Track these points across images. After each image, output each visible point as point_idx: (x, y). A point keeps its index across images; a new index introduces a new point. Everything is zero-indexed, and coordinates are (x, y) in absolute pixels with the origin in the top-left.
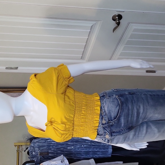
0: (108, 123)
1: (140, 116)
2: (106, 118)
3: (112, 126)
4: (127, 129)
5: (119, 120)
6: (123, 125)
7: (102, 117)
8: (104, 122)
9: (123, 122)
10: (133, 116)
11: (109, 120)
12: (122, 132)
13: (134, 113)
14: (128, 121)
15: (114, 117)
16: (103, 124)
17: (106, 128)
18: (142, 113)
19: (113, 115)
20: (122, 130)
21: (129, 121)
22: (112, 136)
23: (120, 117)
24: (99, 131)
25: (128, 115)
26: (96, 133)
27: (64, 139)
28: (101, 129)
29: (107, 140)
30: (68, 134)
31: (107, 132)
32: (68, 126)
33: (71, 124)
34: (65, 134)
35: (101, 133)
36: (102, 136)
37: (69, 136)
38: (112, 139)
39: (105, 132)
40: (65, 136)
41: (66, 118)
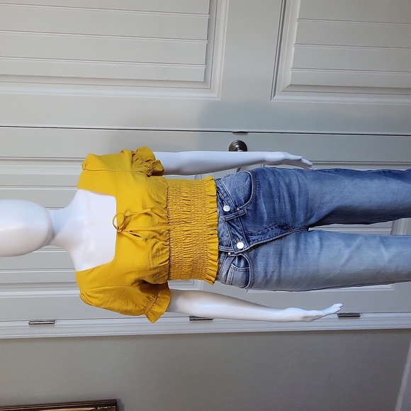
0: (235, 211)
1: (297, 203)
2: (229, 202)
3: (244, 217)
4: (276, 228)
5: (255, 205)
6: (265, 216)
7: (222, 201)
8: (227, 209)
9: (265, 211)
10: (282, 200)
11: (236, 206)
12: (269, 234)
13: (281, 195)
14: (274, 209)
15: (245, 199)
16: (225, 213)
17: (235, 223)
18: (297, 193)
19: (242, 196)
20: (268, 230)
21: (277, 210)
22: (249, 242)
23: (256, 198)
24: (222, 236)
25: (272, 196)
26: (217, 240)
27: (154, 257)
28: (224, 228)
29: (242, 263)
30: (160, 243)
31: (238, 235)
32: (157, 219)
33: (164, 215)
34: (154, 240)
35: (226, 239)
36: (231, 250)
37: (162, 249)
38: (252, 256)
39: (234, 236)
40: (154, 245)
41: (151, 198)
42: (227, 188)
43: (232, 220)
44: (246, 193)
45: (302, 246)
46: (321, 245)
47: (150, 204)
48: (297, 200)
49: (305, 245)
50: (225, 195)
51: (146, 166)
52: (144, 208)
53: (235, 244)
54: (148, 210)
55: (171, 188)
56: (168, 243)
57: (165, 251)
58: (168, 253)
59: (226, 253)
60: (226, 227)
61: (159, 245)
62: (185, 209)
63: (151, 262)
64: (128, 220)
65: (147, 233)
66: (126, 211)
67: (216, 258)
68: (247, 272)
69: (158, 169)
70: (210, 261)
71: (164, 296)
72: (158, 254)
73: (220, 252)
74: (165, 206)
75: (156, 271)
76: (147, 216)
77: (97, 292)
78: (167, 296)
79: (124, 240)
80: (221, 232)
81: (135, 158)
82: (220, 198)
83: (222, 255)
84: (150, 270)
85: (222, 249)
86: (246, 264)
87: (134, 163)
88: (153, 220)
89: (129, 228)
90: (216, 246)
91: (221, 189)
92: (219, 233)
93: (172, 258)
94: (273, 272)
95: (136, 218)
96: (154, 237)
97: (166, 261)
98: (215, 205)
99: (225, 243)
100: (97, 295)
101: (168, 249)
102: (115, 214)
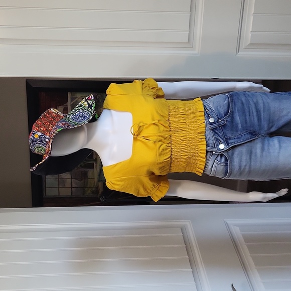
0: (218, 122)
1: (262, 117)
2: (214, 115)
3: (224, 126)
4: (247, 134)
5: (232, 118)
6: (240, 126)
7: (208, 115)
8: (211, 120)
9: (239, 122)
10: (251, 114)
11: (218, 118)
12: (242, 138)
13: (251, 110)
14: (246, 120)
15: (224, 113)
16: (211, 124)
17: (218, 131)
18: (262, 109)
19: (222, 111)
20: (242, 136)
21: (248, 121)
22: (228, 144)
23: (233, 113)
24: (209, 140)
25: (244, 112)
26: (205, 143)
27: (160, 155)
28: (210, 135)
29: (223, 159)
30: (164, 145)
31: (220, 139)
32: (162, 128)
33: (167, 125)
34: (160, 143)
35: (211, 142)
36: (215, 149)
37: (166, 149)
38: (230, 154)
39: (217, 140)
40: (161, 146)
41: (157, 112)
42: (211, 106)
43: (216, 129)
44: (226, 109)
45: (266, 147)
46: (280, 147)
47: (157, 117)
48: (262, 114)
49: (268, 146)
50: (210, 111)
51: (152, 92)
52: (153, 120)
53: (218, 145)
54: (156, 122)
55: (171, 106)
56: (170, 145)
57: (168, 151)
58: (170, 152)
59: (212, 152)
60: (212, 133)
61: (164, 146)
62: (182, 121)
63: (158, 159)
64: (141, 128)
65: (155, 138)
66: (140, 122)
67: (204, 156)
68: (227, 165)
69: (160, 94)
70: (200, 158)
71: (165, 185)
72: (163, 153)
73: (207, 152)
74: (168, 119)
75: (161, 165)
76: (155, 126)
77: (119, 181)
78: (166, 185)
79: (138, 143)
80: (208, 137)
81: (144, 86)
82: (207, 113)
83: (209, 154)
84: (158, 164)
85: (209, 149)
86: (226, 160)
87: (144, 90)
88: (159, 129)
89: (142, 134)
90: (204, 147)
91: (207, 106)
92: (206, 138)
93: (173, 156)
94: (246, 166)
95: (147, 128)
96: (160, 141)
97: (168, 158)
98: (203, 118)
99: (211, 145)
100: (119, 183)
101: (170, 149)
102: (132, 125)
